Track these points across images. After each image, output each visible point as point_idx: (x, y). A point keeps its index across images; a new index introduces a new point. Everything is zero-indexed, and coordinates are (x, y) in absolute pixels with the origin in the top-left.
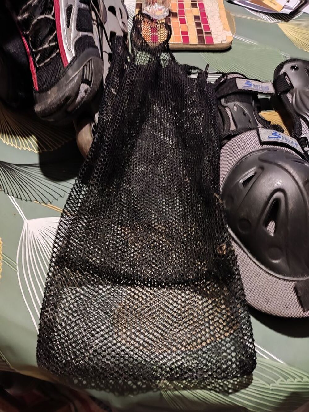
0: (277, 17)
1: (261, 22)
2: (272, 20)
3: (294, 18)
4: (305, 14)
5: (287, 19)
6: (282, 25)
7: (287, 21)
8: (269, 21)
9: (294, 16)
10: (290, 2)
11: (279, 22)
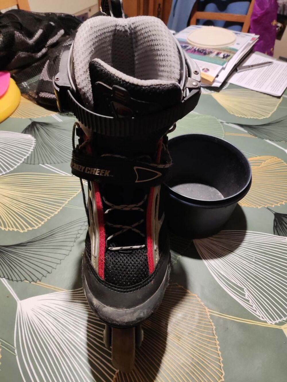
4: (230, 84)
5: (218, 90)
6: (215, 95)
7: (218, 92)
10: (219, 77)
11: (212, 93)
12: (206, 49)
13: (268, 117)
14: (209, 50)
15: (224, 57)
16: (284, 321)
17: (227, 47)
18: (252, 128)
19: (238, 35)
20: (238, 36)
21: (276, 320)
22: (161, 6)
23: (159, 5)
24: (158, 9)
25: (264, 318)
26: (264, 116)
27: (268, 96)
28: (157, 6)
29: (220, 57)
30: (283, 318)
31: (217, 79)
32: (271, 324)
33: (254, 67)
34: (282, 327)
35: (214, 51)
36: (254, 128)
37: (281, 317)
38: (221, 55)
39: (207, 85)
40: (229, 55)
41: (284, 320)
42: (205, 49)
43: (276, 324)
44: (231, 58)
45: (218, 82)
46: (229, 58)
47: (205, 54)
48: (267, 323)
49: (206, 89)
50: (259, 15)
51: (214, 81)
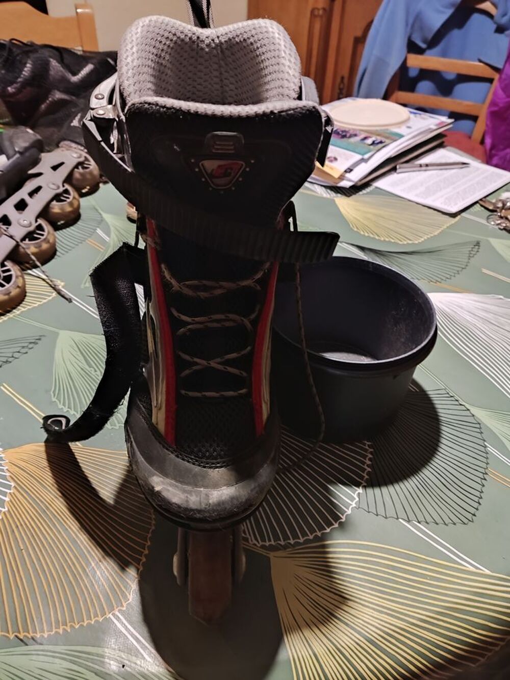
0: (337, 191)
1: (313, 196)
2: (329, 193)
3: (361, 193)
4: (377, 189)
5: (349, 193)
6: (341, 201)
7: (349, 196)
8: (325, 195)
9: (361, 191)
10: (352, 173)
11: (337, 197)
12: (349, 130)
13: (417, 242)
14: (353, 132)
15: (373, 143)
16: (279, 546)
17: (387, 130)
18: (380, 254)
19: (418, 115)
20: (416, 117)
21: (267, 540)
22: (346, 81)
23: (343, 78)
24: (340, 85)
25: (247, 533)
26: (410, 240)
27: (436, 212)
28: (339, 80)
29: (365, 144)
30: (280, 540)
31: (348, 175)
32: (255, 545)
33: (429, 168)
34: (272, 555)
35: (361, 135)
36: (383, 255)
37: (277, 538)
38: (369, 141)
39: (331, 183)
40: (383, 141)
41: (279, 544)
42: (347, 130)
43: (263, 547)
44: (384, 147)
45: (350, 180)
46: (380, 146)
47: (344, 137)
48: (248, 542)
49: (329, 191)
50: (501, 105)
51: (342, 178)
